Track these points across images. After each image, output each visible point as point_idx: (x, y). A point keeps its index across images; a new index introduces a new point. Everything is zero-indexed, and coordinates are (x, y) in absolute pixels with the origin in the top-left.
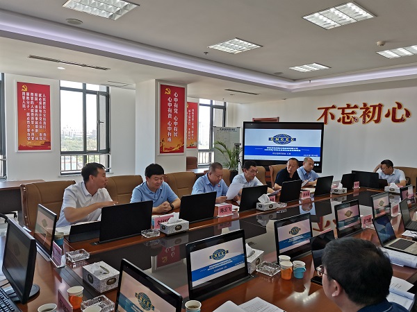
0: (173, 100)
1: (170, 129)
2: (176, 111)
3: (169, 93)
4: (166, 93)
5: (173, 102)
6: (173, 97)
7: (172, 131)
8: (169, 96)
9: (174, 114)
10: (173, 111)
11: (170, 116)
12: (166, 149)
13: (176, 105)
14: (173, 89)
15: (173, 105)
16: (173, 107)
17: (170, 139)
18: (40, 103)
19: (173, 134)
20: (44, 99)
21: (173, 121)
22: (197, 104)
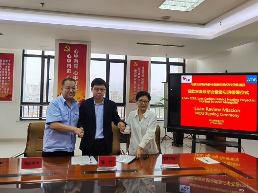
0: (73, 56)
2: (76, 66)
3: (69, 50)
4: (65, 50)
5: (73, 59)
8: (68, 53)
9: (73, 69)
10: (72, 66)
11: (69, 71)
13: (76, 61)
14: (73, 47)
15: (73, 61)
16: (72, 63)
18: (7, 67)
20: (9, 64)
22: (148, 62)
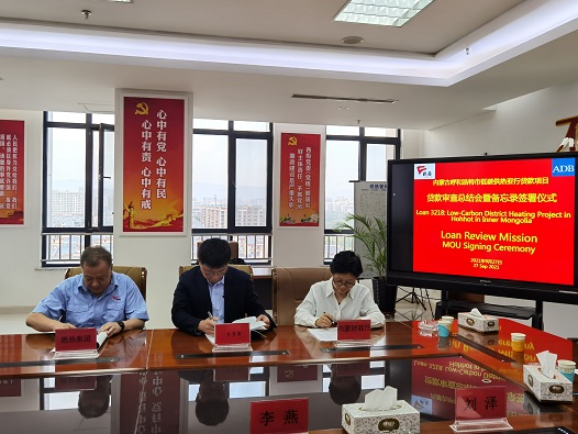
0: (155, 125)
1: (146, 182)
2: (162, 147)
3: (146, 112)
4: (137, 112)
5: (155, 130)
6: (154, 120)
7: (153, 188)
9: (155, 154)
10: (154, 147)
11: (146, 157)
12: (137, 223)
13: (161, 136)
14: (155, 104)
15: (154, 135)
16: (154, 140)
17: (146, 205)
18: (9, 150)
19: (154, 193)
20: (15, 144)
21: (153, 166)
22: (319, 136)
